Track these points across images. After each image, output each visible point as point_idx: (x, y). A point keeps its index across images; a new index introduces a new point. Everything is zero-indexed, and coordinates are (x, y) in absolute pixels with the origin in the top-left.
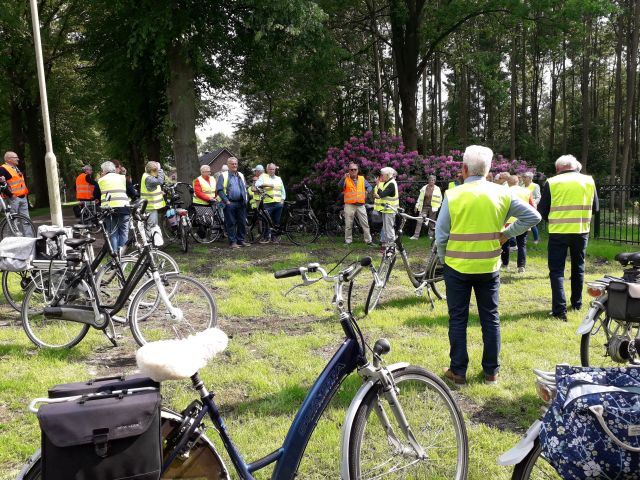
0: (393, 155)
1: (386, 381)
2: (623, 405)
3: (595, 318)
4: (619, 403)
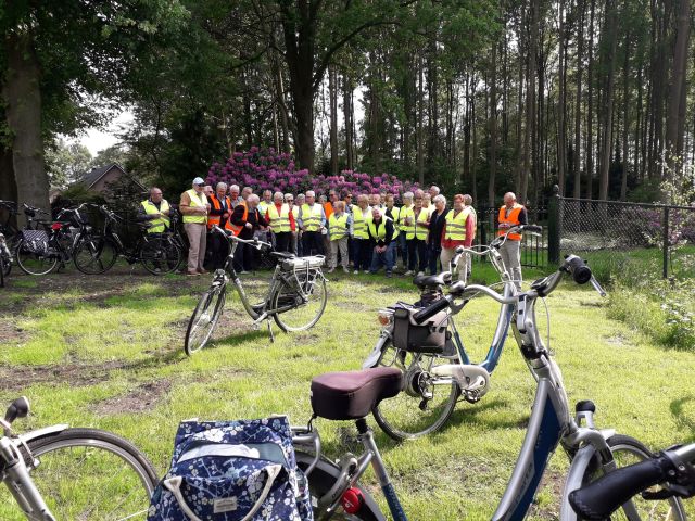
0: (280, 174)
1: (11, 454)
2: (214, 473)
3: (383, 349)
4: (210, 470)
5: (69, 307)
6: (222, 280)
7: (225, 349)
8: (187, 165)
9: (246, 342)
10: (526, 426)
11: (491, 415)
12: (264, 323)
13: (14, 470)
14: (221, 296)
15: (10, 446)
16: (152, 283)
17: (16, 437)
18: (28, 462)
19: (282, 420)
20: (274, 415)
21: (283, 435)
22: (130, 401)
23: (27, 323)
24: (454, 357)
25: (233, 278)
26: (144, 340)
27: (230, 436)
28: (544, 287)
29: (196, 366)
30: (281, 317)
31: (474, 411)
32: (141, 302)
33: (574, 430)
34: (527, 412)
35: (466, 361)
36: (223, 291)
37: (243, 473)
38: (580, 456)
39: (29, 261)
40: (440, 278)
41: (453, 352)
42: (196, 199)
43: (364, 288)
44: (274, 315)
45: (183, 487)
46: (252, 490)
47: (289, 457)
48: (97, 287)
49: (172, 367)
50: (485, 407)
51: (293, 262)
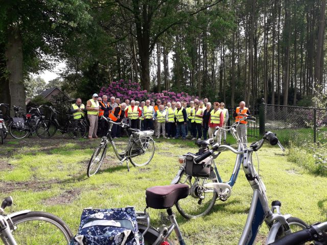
0: (133, 92)
1: (3, 223)
2: (99, 234)
3: (181, 175)
4: (97, 232)
5: (34, 154)
6: (105, 142)
7: (106, 174)
8: (90, 88)
9: (116, 171)
10: (248, 212)
11: (232, 207)
12: (125, 162)
13: (5, 231)
14: (105, 149)
15: (3, 220)
16: (72, 143)
17: (6, 216)
18: (12, 227)
19: (132, 209)
20: (128, 206)
21: (132, 216)
22: (61, 199)
23: (13, 161)
24: (215, 179)
25: (110, 141)
26: (68, 170)
27: (107, 216)
28: (256, 146)
29: (92, 182)
30: (133, 159)
31: (224, 205)
32: (67, 152)
33: (271, 215)
34: (249, 206)
35: (220, 181)
36: (106, 147)
37: (113, 234)
38: (274, 227)
39: (15, 132)
40: (208, 142)
41: (214, 177)
42: (94, 104)
43: (173, 146)
44: (129, 158)
45: (84, 240)
46: (117, 242)
47: (135, 227)
48: (47, 144)
49: (81, 183)
50: (230, 203)
51: (139, 133)
